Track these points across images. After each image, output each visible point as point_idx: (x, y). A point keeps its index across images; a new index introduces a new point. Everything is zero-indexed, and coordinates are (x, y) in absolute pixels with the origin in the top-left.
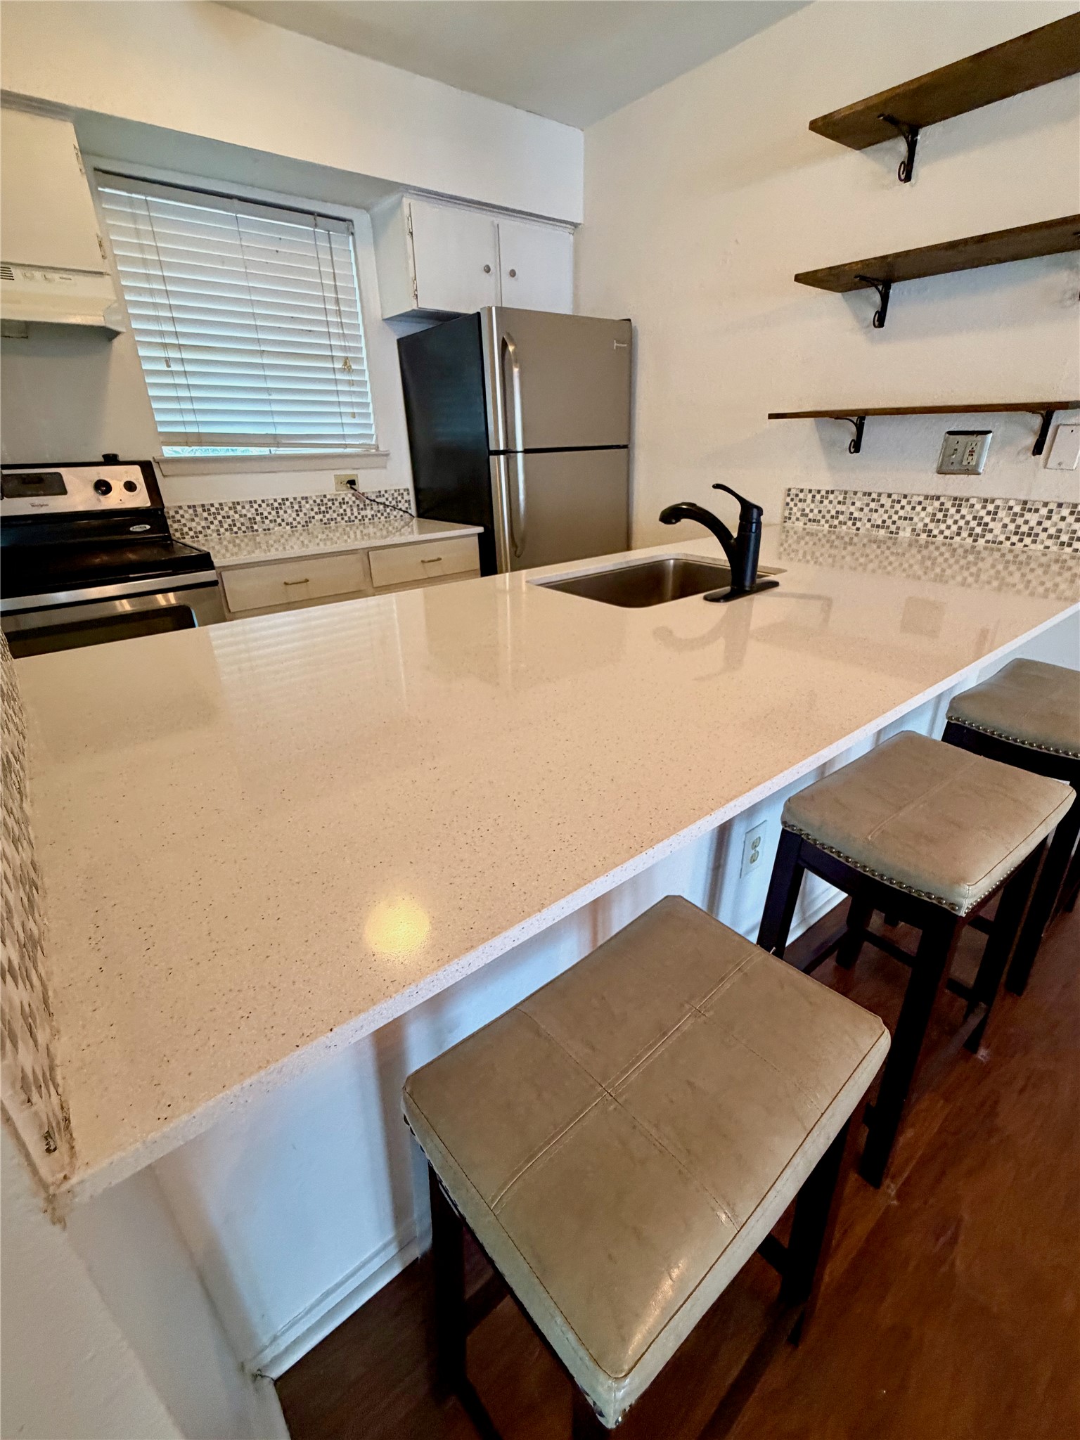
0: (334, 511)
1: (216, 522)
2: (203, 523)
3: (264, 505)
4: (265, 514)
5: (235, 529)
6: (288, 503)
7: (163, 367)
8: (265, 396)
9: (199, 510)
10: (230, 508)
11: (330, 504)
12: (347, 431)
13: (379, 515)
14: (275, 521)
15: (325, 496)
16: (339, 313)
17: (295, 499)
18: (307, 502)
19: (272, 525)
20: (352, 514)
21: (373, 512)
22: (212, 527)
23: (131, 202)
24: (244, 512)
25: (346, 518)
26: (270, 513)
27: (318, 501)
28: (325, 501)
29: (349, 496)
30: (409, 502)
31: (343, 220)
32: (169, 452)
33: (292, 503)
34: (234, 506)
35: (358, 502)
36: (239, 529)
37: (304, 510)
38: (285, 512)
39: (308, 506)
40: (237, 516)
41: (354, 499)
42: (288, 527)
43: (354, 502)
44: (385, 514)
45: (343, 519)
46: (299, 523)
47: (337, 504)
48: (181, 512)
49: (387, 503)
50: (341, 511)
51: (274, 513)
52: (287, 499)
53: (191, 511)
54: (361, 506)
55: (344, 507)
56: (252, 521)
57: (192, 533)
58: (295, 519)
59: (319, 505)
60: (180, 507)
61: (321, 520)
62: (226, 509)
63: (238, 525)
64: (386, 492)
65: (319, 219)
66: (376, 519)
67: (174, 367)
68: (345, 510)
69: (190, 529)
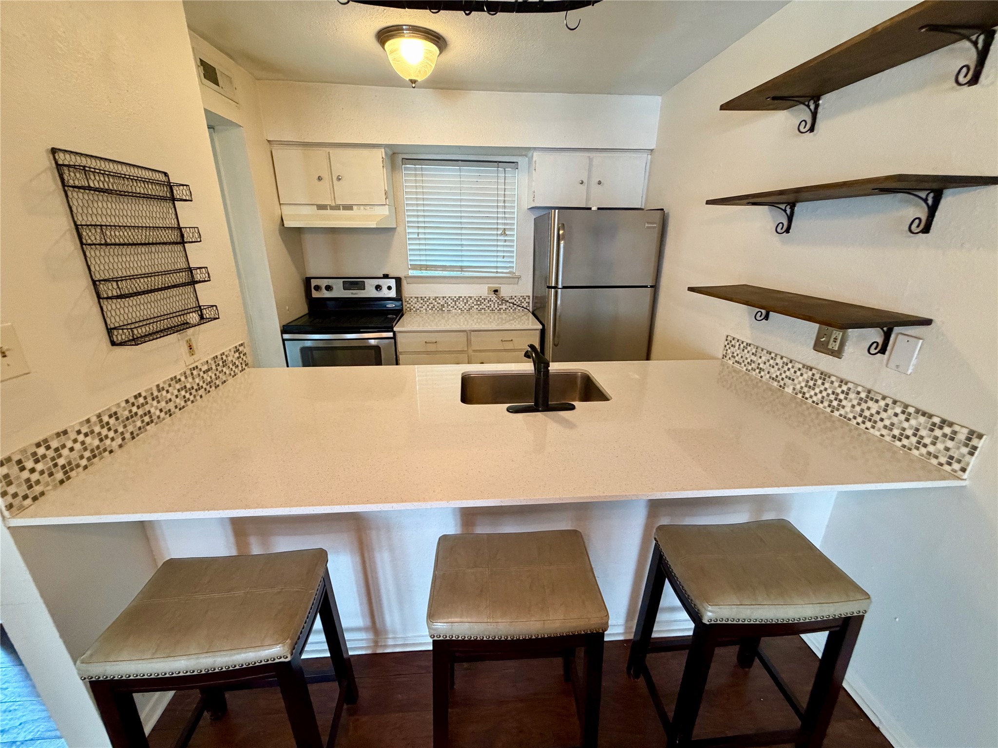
0: (485, 305)
1: (426, 305)
2: (420, 305)
3: (449, 299)
4: (449, 303)
5: (434, 309)
6: (461, 299)
7: (416, 236)
8: (460, 248)
9: (420, 299)
10: (433, 299)
11: (483, 301)
12: (499, 265)
13: (510, 308)
14: (454, 307)
15: (481, 297)
16: (505, 207)
17: (465, 297)
18: (471, 299)
19: (452, 309)
20: (494, 307)
21: (506, 307)
22: (424, 307)
23: (415, 169)
24: (439, 301)
25: (491, 309)
26: (451, 303)
27: (477, 299)
28: (481, 299)
29: (494, 297)
30: (529, 303)
31: (514, 163)
32: (412, 273)
33: (463, 299)
34: (435, 299)
35: (498, 301)
36: (436, 309)
37: (469, 303)
38: (459, 303)
39: (471, 301)
40: (436, 303)
41: (496, 299)
42: (460, 311)
43: (496, 301)
44: (513, 308)
45: (489, 309)
46: (465, 309)
47: (487, 301)
48: (412, 300)
49: (515, 303)
50: (489, 305)
51: (454, 303)
52: (461, 297)
53: (416, 300)
54: (500, 303)
55: (490, 303)
56: (443, 306)
57: (414, 309)
58: (463, 307)
59: (477, 301)
60: (411, 298)
61: (477, 309)
62: (431, 299)
63: (436, 307)
64: (515, 297)
65: (500, 164)
66: (507, 311)
67: (420, 236)
68: (490, 305)
69: (414, 307)
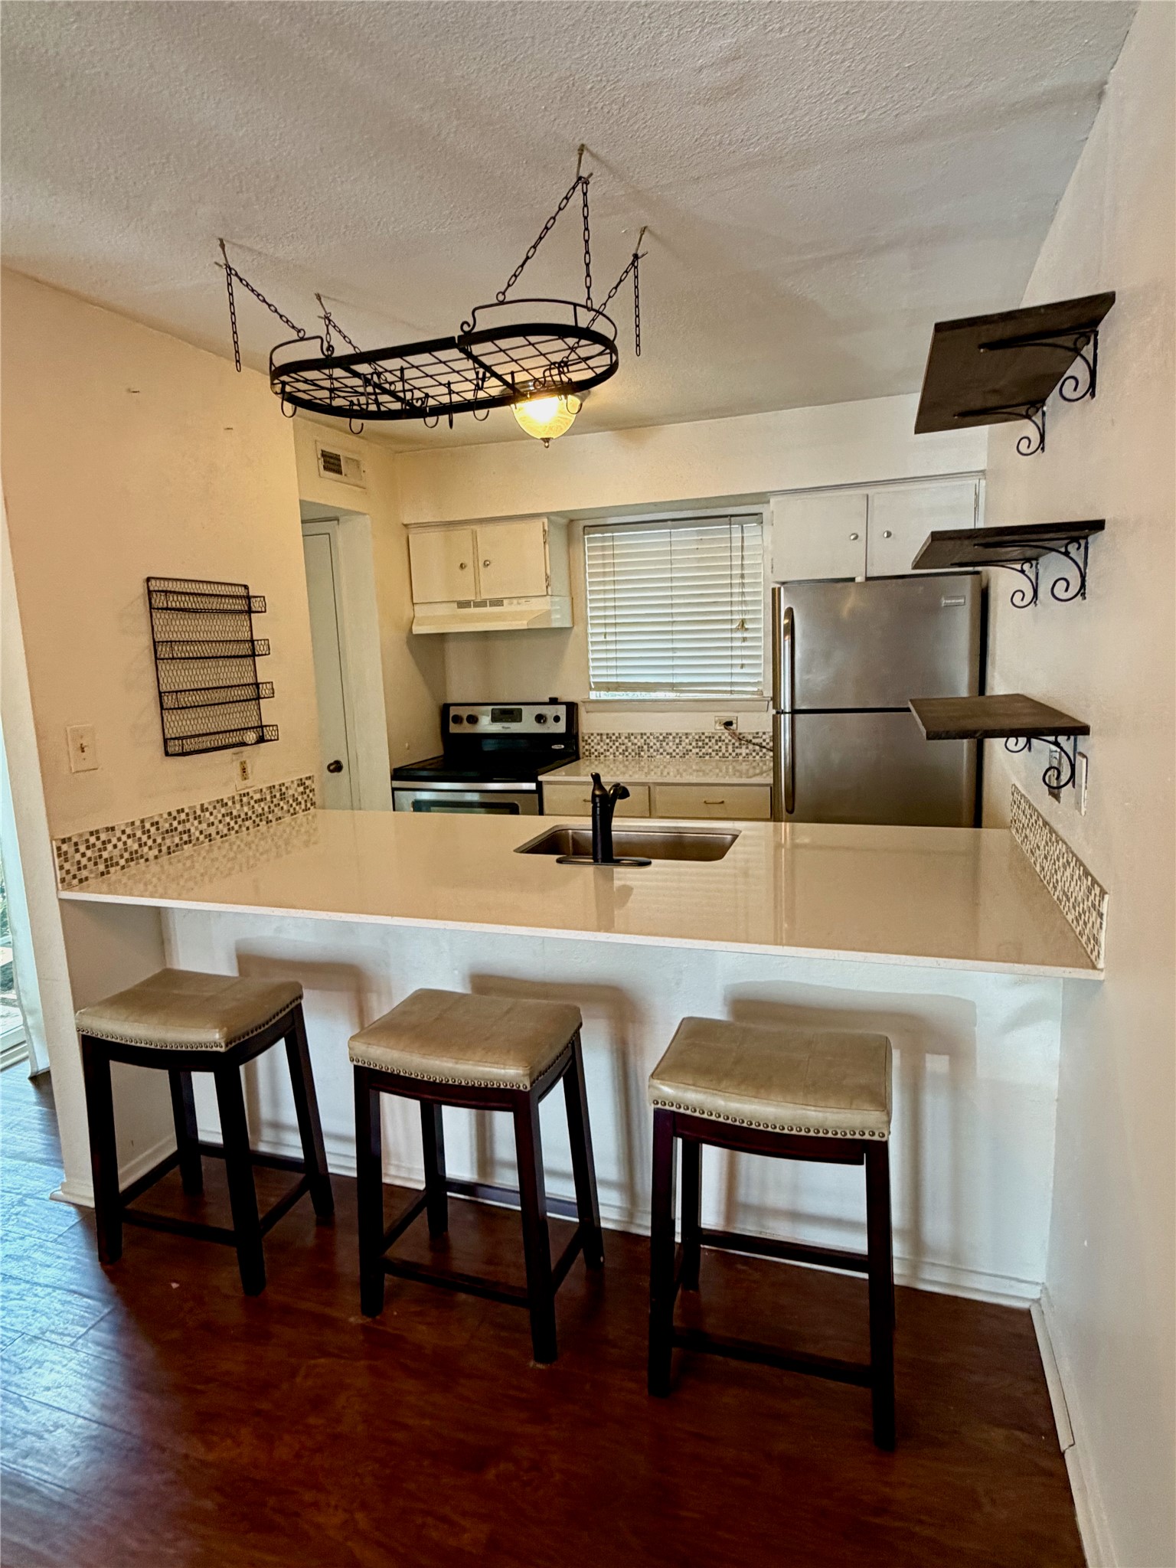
0: (710, 747)
1: (614, 747)
2: (605, 747)
3: (651, 737)
4: (651, 744)
5: (627, 754)
6: (671, 737)
7: (602, 639)
8: (670, 654)
9: (604, 737)
10: (626, 738)
11: (707, 740)
12: (735, 679)
13: (754, 754)
14: (658, 751)
15: (703, 734)
16: (743, 585)
17: (677, 734)
18: (687, 738)
19: (655, 754)
20: (727, 751)
21: (748, 751)
22: (611, 750)
23: (604, 539)
24: (636, 741)
25: (720, 754)
26: (655, 744)
27: (697, 737)
28: (703, 737)
29: (726, 734)
31: (756, 514)
32: (595, 695)
33: (674, 737)
34: (628, 737)
35: (733, 741)
36: (630, 754)
37: (683, 744)
38: (667, 744)
39: (687, 741)
40: (630, 744)
41: (730, 738)
42: (668, 757)
43: (730, 741)
44: (761, 754)
45: (717, 754)
46: (678, 754)
47: (713, 741)
48: (592, 738)
49: (764, 744)
50: (717, 747)
51: (658, 744)
52: (671, 734)
53: (599, 738)
54: (737, 744)
55: (720, 744)
56: (641, 748)
57: (596, 753)
58: (674, 751)
59: (697, 740)
60: (592, 734)
61: (697, 754)
62: (623, 738)
63: (630, 750)
64: (764, 733)
65: (733, 519)
66: (751, 758)
67: (609, 638)
68: (720, 747)
69: (596, 750)
